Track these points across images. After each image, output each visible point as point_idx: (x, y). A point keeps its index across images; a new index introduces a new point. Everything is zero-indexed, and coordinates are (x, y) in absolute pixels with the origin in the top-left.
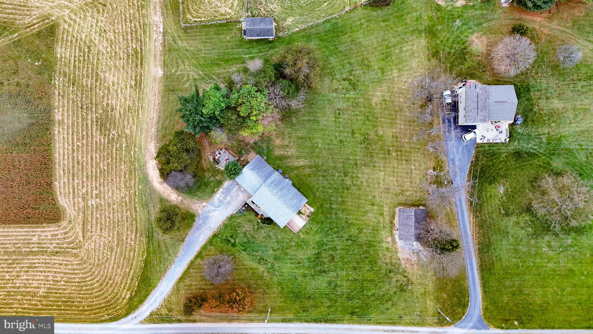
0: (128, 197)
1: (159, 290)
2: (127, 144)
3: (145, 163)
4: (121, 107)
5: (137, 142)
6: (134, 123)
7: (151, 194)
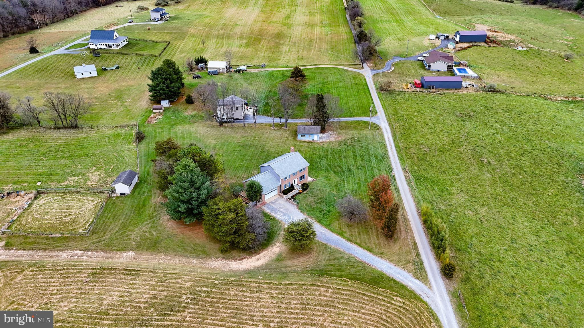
0: (272, 292)
1: (386, 269)
2: (204, 286)
3: (231, 270)
4: (154, 290)
5: (204, 276)
6: (180, 278)
7: (270, 269)
